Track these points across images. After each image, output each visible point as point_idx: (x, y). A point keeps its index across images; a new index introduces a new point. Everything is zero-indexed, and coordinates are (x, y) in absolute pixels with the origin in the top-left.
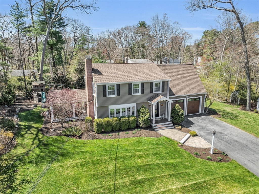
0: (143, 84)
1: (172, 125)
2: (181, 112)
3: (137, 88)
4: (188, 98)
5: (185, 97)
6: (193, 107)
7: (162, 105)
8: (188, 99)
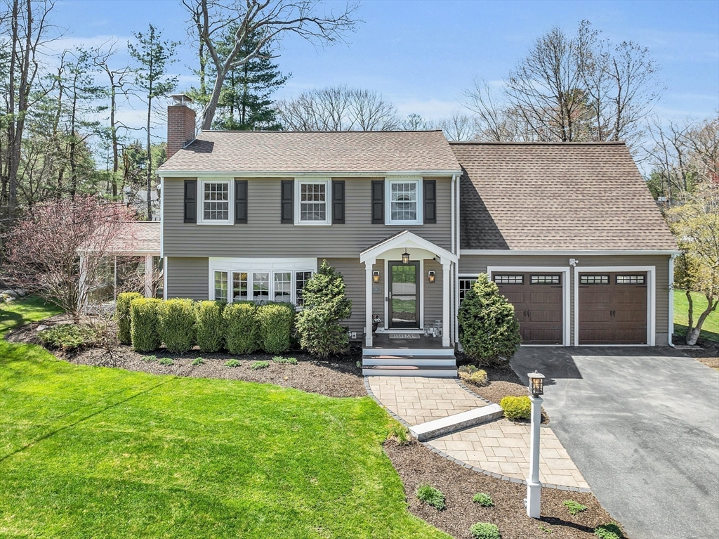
0: (339, 185)
1: (453, 362)
2: (494, 308)
3: (316, 199)
4: (578, 270)
5: (563, 260)
6: (613, 313)
7: (432, 279)
8: (581, 274)
